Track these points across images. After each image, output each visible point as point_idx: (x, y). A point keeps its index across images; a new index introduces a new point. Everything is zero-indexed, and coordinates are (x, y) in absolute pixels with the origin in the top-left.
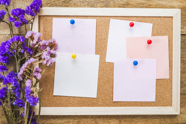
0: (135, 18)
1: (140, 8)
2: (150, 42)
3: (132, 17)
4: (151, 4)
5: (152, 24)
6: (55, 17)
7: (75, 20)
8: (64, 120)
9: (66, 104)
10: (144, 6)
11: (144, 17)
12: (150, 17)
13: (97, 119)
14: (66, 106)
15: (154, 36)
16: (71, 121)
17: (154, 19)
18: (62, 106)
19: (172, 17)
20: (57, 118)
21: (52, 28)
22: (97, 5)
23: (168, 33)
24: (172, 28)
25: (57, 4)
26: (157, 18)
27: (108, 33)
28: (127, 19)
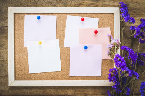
0: (85, 15)
1: (90, 7)
2: (96, 32)
3: (83, 13)
4: (98, 4)
5: (98, 19)
6: (26, 14)
7: (41, 16)
8: (33, 90)
9: (34, 78)
10: (93, 5)
11: (92, 13)
12: (97, 14)
13: (58, 89)
14: (34, 80)
15: (100, 27)
16: (39, 90)
17: (100, 15)
18: (32, 80)
19: (113, 14)
20: (28, 89)
21: (24, 22)
22: (58, 5)
23: (110, 25)
24: (114, 21)
25: (28, 4)
26: (102, 15)
27: (65, 26)
28: (79, 15)
